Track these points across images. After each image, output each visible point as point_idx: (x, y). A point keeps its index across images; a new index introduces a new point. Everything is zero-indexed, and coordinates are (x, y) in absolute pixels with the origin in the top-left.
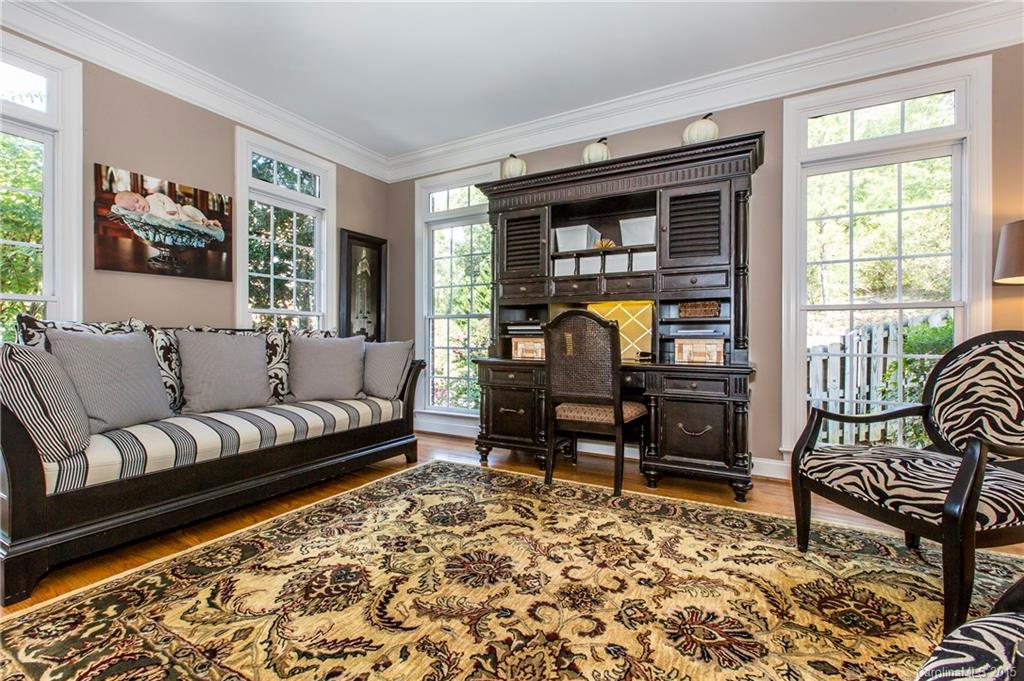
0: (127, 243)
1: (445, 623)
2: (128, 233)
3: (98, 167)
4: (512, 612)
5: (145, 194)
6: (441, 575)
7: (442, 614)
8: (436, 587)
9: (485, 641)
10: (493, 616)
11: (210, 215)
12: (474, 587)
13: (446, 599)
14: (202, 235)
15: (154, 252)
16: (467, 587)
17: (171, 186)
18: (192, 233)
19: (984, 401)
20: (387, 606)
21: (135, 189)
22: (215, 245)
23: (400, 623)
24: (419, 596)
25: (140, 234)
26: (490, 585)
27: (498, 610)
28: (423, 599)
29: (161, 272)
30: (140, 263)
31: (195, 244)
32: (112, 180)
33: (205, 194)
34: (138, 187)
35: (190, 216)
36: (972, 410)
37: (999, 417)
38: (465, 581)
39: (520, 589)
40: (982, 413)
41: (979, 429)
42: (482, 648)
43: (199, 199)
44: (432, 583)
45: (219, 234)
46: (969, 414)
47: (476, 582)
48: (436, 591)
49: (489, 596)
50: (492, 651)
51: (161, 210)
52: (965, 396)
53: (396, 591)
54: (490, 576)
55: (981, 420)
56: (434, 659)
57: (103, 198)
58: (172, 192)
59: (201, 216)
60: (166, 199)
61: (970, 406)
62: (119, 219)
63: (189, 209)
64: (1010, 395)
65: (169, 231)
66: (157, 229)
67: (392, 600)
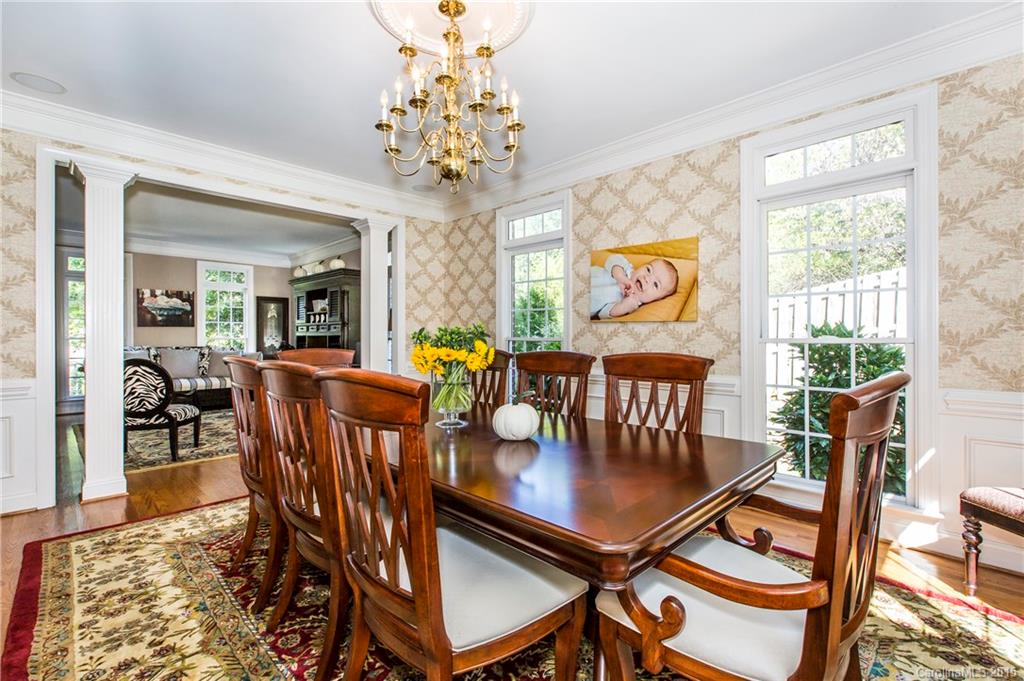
0: (149, 316)
2: (149, 312)
3: (138, 290)
5: (156, 296)
11: (183, 301)
14: (180, 309)
15: (160, 318)
17: (167, 292)
18: (176, 309)
21: (152, 296)
22: (186, 312)
25: (154, 312)
29: (163, 326)
30: (154, 323)
31: (177, 313)
32: (143, 294)
33: (181, 292)
34: (153, 295)
35: (176, 302)
43: (179, 295)
45: (189, 308)
51: (163, 301)
57: (140, 300)
58: (168, 295)
59: (179, 301)
60: (165, 297)
62: (146, 307)
63: (175, 299)
65: (165, 309)
66: (160, 309)
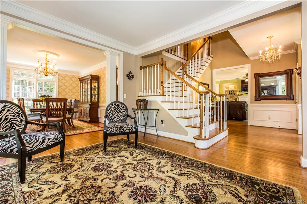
1: (158, 176)
4: (141, 177)
6: (158, 192)
7: (159, 178)
8: (160, 187)
9: (150, 172)
10: (146, 176)
12: (148, 185)
13: (158, 183)
16: (150, 186)
19: (12, 120)
20: (175, 183)
23: (170, 178)
24: (166, 185)
26: (142, 185)
27: (144, 177)
28: (164, 183)
36: (10, 123)
37: (17, 123)
38: (150, 188)
39: (134, 182)
40: (13, 123)
41: (14, 127)
42: (151, 171)
44: (162, 189)
46: (10, 124)
47: (147, 187)
48: (160, 186)
49: (145, 182)
50: (149, 170)
52: (6, 119)
53: (173, 187)
54: (141, 189)
55: (13, 125)
56: (161, 170)
61: (9, 122)
64: (17, 117)
67: (174, 185)
